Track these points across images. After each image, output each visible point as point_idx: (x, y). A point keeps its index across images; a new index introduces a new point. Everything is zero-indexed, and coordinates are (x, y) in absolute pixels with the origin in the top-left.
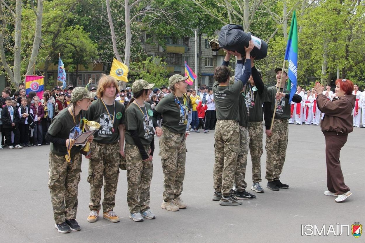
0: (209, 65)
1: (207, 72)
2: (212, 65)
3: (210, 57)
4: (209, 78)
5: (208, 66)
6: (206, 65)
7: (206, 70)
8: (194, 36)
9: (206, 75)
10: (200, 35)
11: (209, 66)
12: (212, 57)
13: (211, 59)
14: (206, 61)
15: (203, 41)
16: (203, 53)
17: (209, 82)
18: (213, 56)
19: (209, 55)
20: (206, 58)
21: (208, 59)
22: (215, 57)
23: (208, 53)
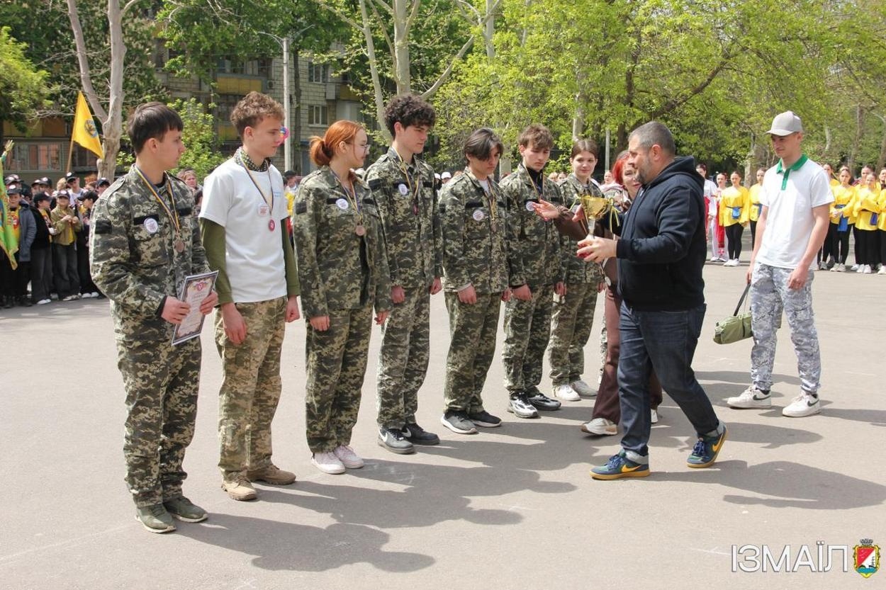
0: (317, 122)
2: (325, 122)
3: (320, 103)
5: (315, 125)
6: (311, 122)
8: (282, 55)
10: (294, 53)
11: (319, 125)
12: (325, 104)
13: (324, 108)
14: (311, 113)
15: (303, 68)
16: (303, 93)
18: (328, 101)
19: (318, 98)
20: (311, 107)
21: (317, 108)
22: (331, 104)
23: (316, 94)
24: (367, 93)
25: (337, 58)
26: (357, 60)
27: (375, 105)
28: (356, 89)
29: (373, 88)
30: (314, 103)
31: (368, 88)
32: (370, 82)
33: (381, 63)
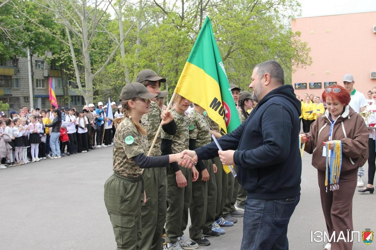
0: (40, 86)
1: (39, 93)
2: (43, 86)
3: (41, 78)
4: (42, 100)
5: (39, 88)
6: (37, 86)
7: (38, 91)
8: (27, 57)
9: (38, 97)
10: (31, 56)
11: (41, 88)
12: (43, 78)
13: (43, 80)
14: (37, 83)
15: (34, 62)
16: (35, 74)
17: (42, 104)
18: (44, 77)
19: (40, 76)
20: (37, 80)
21: (40, 81)
22: (46, 78)
23: (39, 74)
24: (72, 72)
25: (58, 57)
26: (67, 58)
27: (75, 77)
28: (67, 71)
29: (74, 70)
30: (38, 78)
31: (72, 70)
32: (73, 68)
33: (78, 59)
